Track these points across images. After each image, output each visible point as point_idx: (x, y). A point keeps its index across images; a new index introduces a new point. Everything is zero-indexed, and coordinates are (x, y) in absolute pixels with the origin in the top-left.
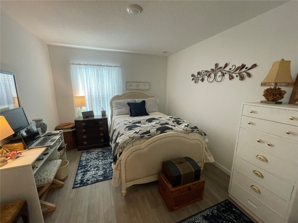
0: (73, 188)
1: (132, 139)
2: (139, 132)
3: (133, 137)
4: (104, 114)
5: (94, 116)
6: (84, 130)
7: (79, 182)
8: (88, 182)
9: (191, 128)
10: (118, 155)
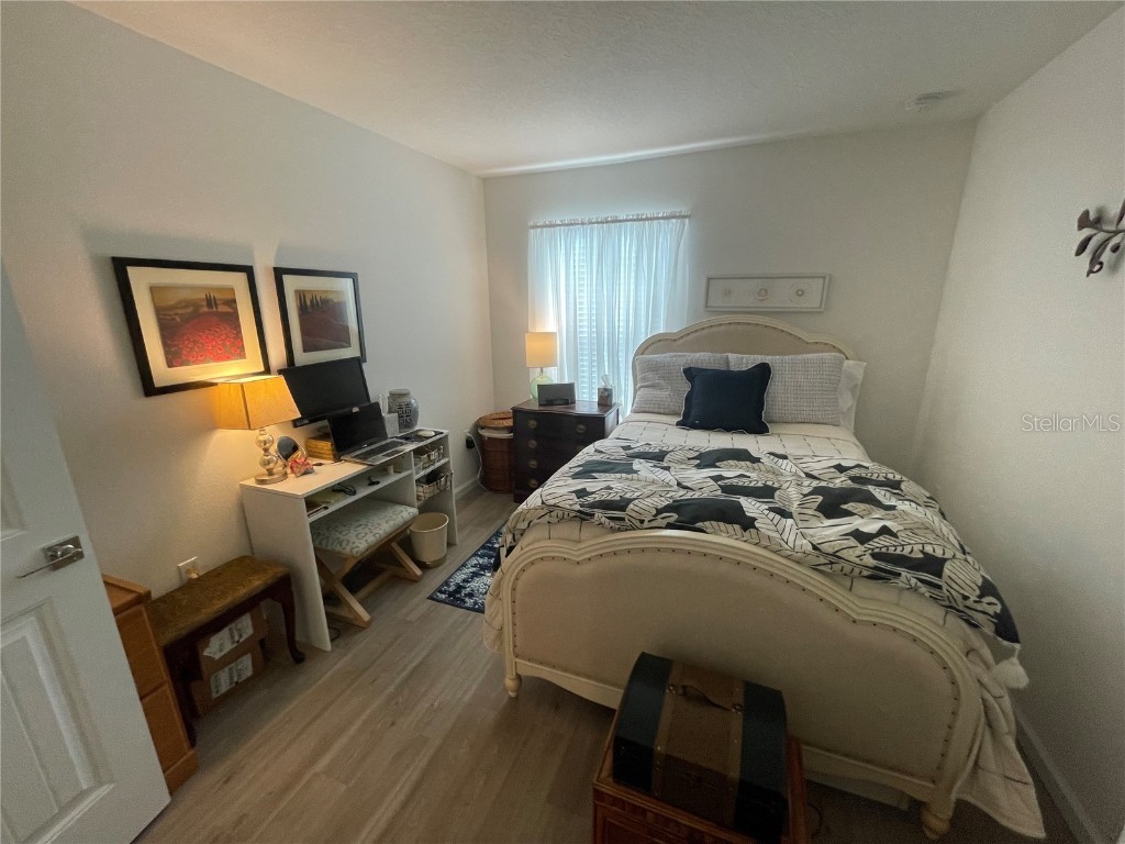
0: (431, 598)
1: (545, 511)
2: (593, 493)
3: (555, 506)
4: (605, 400)
5: (574, 403)
6: (533, 444)
7: (452, 588)
8: (467, 599)
9: (874, 556)
10: (503, 552)
